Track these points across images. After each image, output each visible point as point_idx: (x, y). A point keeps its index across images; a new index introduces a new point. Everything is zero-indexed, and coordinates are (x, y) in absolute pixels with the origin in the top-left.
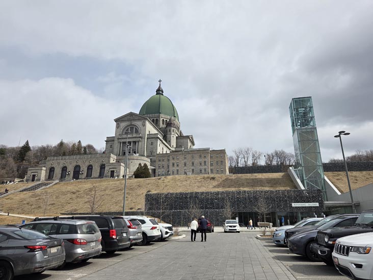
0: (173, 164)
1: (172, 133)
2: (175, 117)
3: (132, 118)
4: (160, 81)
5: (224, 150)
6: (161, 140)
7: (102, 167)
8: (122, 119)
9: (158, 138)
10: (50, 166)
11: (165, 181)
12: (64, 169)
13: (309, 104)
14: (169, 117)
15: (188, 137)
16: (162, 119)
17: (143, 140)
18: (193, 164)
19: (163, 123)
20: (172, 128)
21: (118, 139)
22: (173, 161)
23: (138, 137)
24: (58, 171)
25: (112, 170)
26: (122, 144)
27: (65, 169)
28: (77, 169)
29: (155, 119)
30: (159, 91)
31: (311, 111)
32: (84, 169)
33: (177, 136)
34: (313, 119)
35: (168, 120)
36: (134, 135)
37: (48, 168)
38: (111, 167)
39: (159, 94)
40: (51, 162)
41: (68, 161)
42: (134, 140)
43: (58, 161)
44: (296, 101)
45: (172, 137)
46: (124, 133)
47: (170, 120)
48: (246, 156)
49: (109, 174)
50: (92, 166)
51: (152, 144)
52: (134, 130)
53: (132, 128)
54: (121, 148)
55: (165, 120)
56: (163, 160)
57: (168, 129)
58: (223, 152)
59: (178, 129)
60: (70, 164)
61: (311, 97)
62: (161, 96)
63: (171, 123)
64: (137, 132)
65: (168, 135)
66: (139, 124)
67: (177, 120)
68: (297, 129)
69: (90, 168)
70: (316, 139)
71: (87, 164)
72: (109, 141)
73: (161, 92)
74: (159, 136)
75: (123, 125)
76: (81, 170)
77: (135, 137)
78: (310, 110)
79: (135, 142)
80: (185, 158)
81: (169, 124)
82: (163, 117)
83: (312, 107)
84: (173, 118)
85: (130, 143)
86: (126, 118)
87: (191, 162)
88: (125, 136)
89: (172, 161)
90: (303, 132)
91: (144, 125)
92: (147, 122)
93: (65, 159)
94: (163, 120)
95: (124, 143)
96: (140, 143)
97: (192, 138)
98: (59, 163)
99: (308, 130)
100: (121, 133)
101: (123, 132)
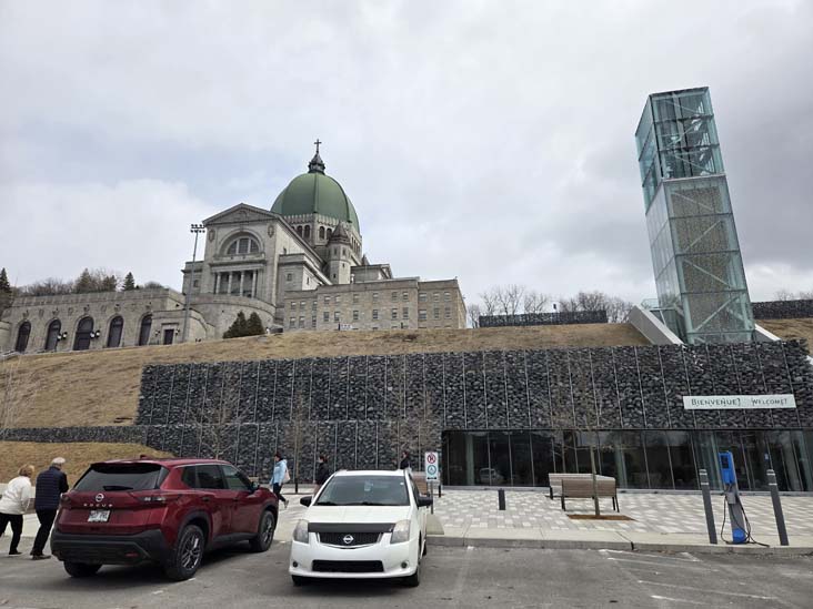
0: (326, 317)
1: (343, 257)
2: (349, 222)
3: (243, 217)
4: (318, 143)
5: (455, 281)
6: (311, 270)
7: (146, 322)
8: (223, 220)
9: (305, 263)
10: (19, 320)
11: (271, 345)
12: (54, 326)
13: (700, 110)
14: (335, 222)
15: (378, 268)
16: (320, 225)
17: (269, 267)
18: (375, 315)
19: (322, 236)
20: (342, 246)
21: (212, 265)
22: (326, 309)
23: (256, 262)
24: (38, 332)
25: (169, 327)
26: (219, 278)
27: (56, 327)
28: (86, 327)
29: (303, 226)
30: (316, 166)
31: (707, 131)
32: (102, 325)
33: (354, 264)
34: (715, 152)
35: (333, 229)
36: (249, 258)
37: (15, 324)
38: (165, 321)
39: (316, 171)
40: (23, 310)
41: (65, 307)
42: (250, 267)
43: (40, 307)
44: (659, 102)
45: (341, 267)
46: (225, 252)
47: (338, 227)
48: (510, 304)
49: (162, 337)
50: (122, 320)
51: (290, 277)
52: (249, 245)
53: (244, 241)
54: (218, 286)
55: (326, 228)
56: (302, 307)
57: (333, 246)
58: (451, 286)
59: (357, 250)
60: (70, 314)
61: (705, 89)
62: (320, 176)
63: (339, 236)
64: (255, 248)
65: (332, 262)
66: (259, 230)
67: (354, 229)
68: (666, 184)
69: (117, 324)
70: (726, 210)
71: (110, 314)
72: (192, 270)
73: (319, 168)
74: (306, 259)
75: (224, 233)
76: (95, 330)
77: (251, 262)
78: (705, 128)
79: (249, 274)
80: (356, 301)
81: (335, 237)
82: (323, 221)
83: (711, 117)
84: (345, 224)
85: (237, 274)
86: (230, 219)
87: (371, 312)
88: (227, 259)
89: (322, 309)
90: (683, 192)
91: (271, 234)
92: (279, 228)
93: (57, 303)
94: (322, 227)
95: (225, 275)
96: (260, 275)
97: (388, 269)
98: (41, 313)
99: (700, 186)
100: (218, 252)
101: (222, 249)
